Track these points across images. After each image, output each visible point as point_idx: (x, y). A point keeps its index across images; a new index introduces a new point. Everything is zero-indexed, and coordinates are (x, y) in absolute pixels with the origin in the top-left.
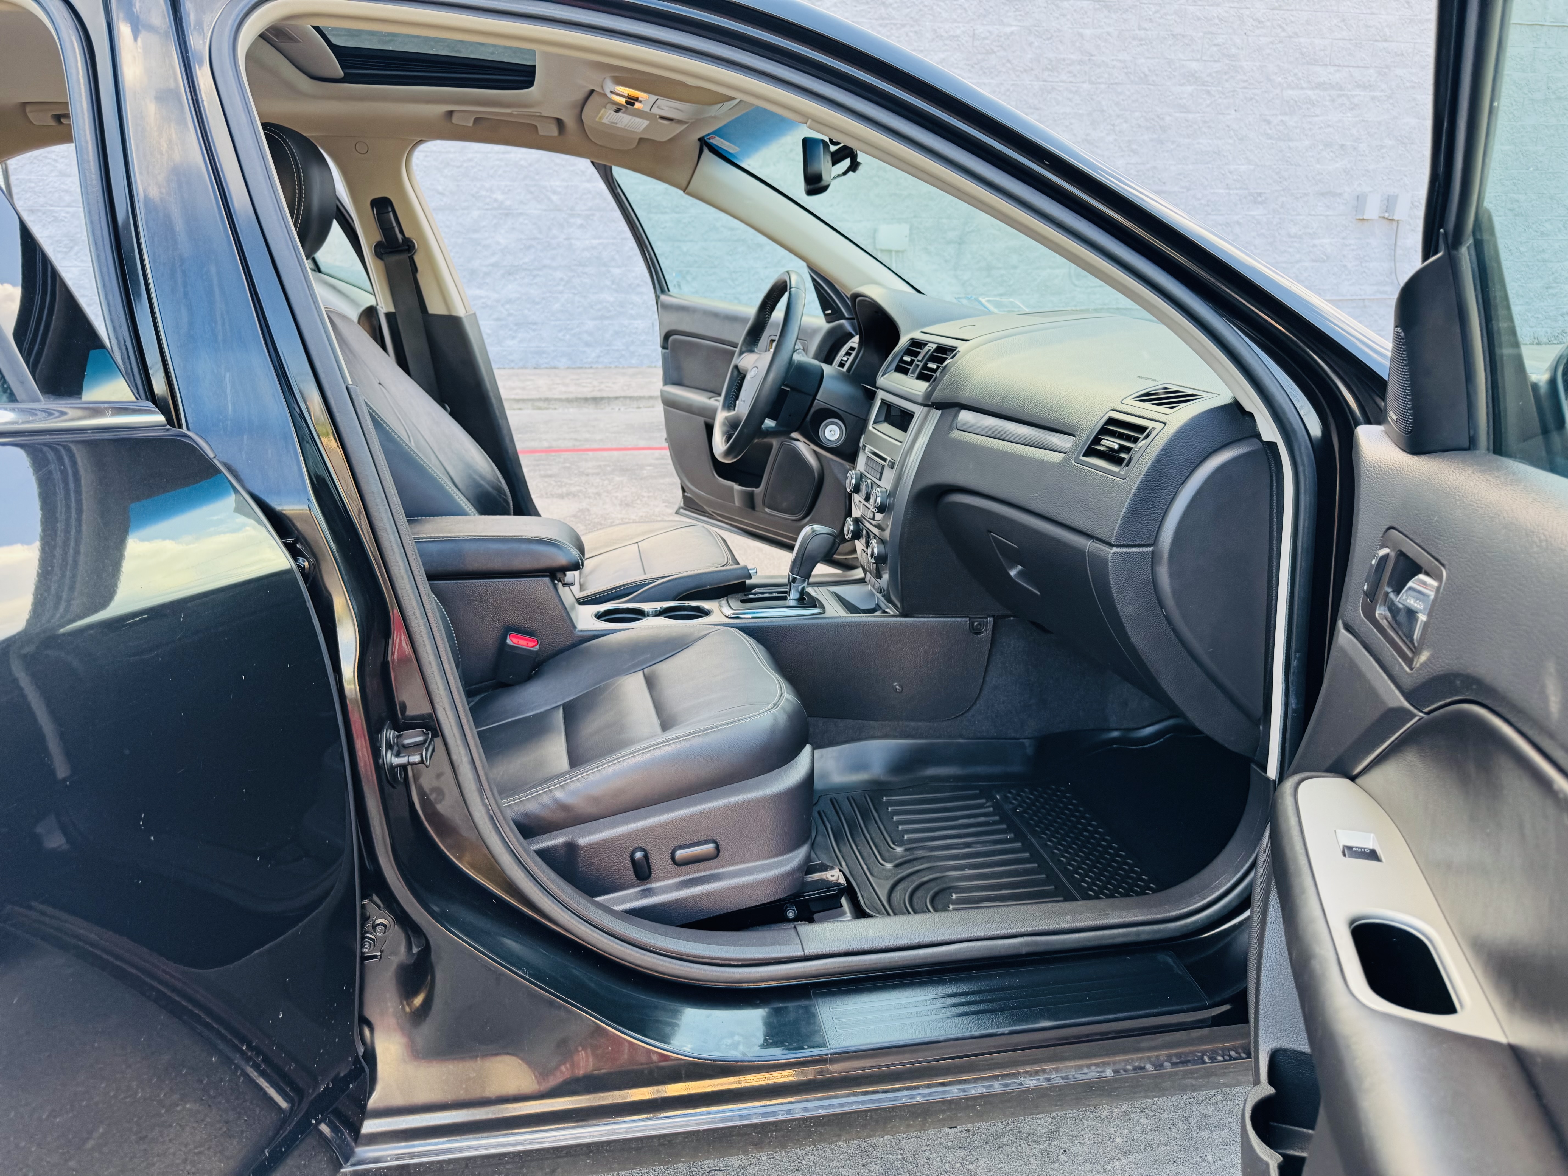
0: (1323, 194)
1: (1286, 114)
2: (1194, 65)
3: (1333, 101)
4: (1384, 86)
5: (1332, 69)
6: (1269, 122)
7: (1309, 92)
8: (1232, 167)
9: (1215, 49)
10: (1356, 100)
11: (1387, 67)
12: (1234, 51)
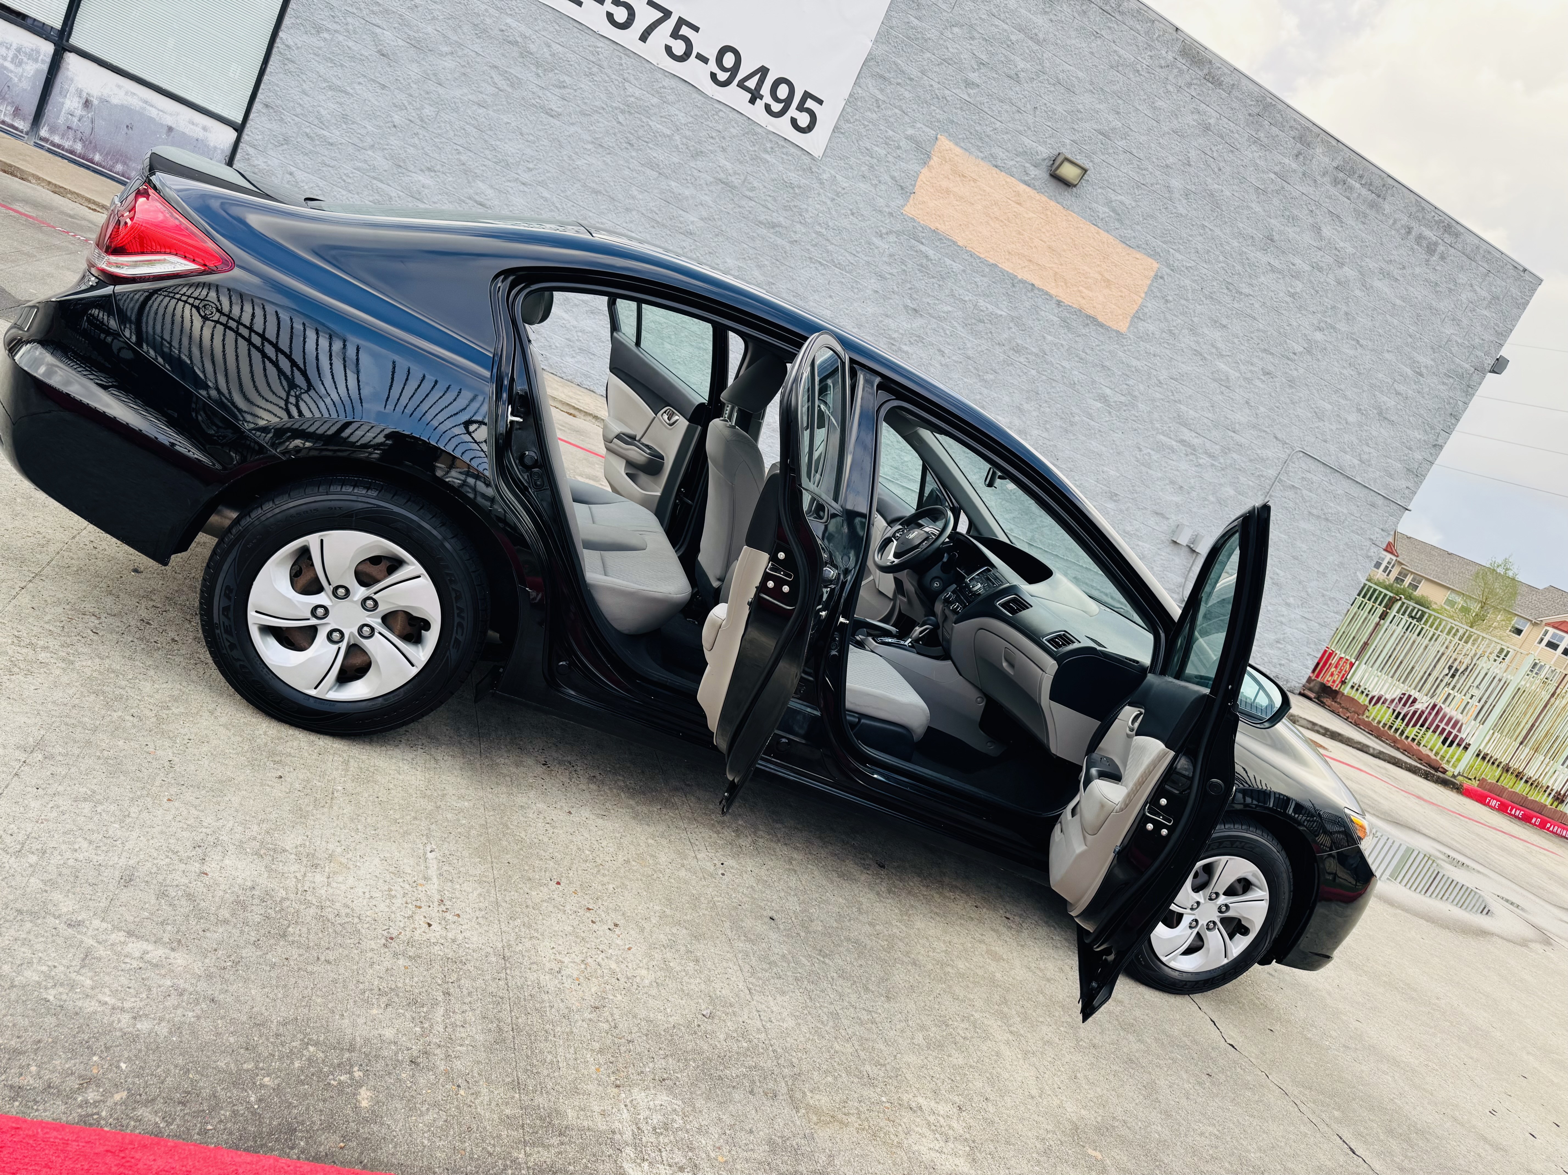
0: (1157, 513)
1: (1153, 450)
2: (1108, 391)
3: (1187, 455)
4: (1222, 461)
5: (1194, 435)
6: (1140, 450)
7: (1174, 443)
8: (1105, 469)
9: (1125, 386)
10: (1201, 461)
11: (1229, 449)
12: (1136, 393)
